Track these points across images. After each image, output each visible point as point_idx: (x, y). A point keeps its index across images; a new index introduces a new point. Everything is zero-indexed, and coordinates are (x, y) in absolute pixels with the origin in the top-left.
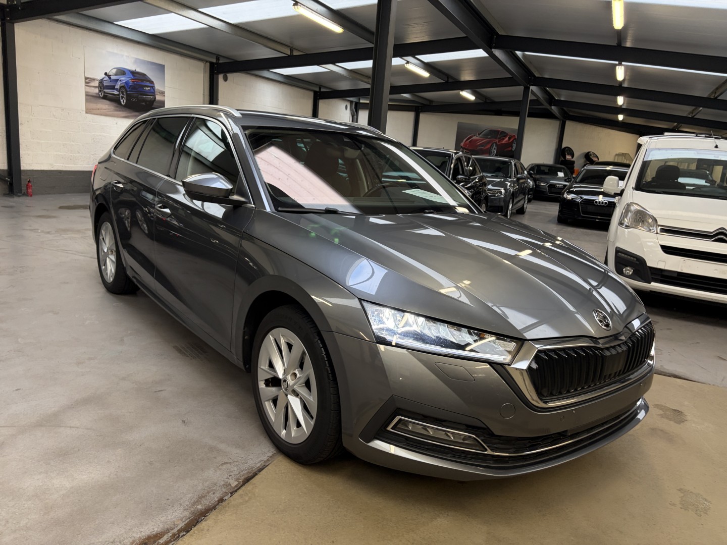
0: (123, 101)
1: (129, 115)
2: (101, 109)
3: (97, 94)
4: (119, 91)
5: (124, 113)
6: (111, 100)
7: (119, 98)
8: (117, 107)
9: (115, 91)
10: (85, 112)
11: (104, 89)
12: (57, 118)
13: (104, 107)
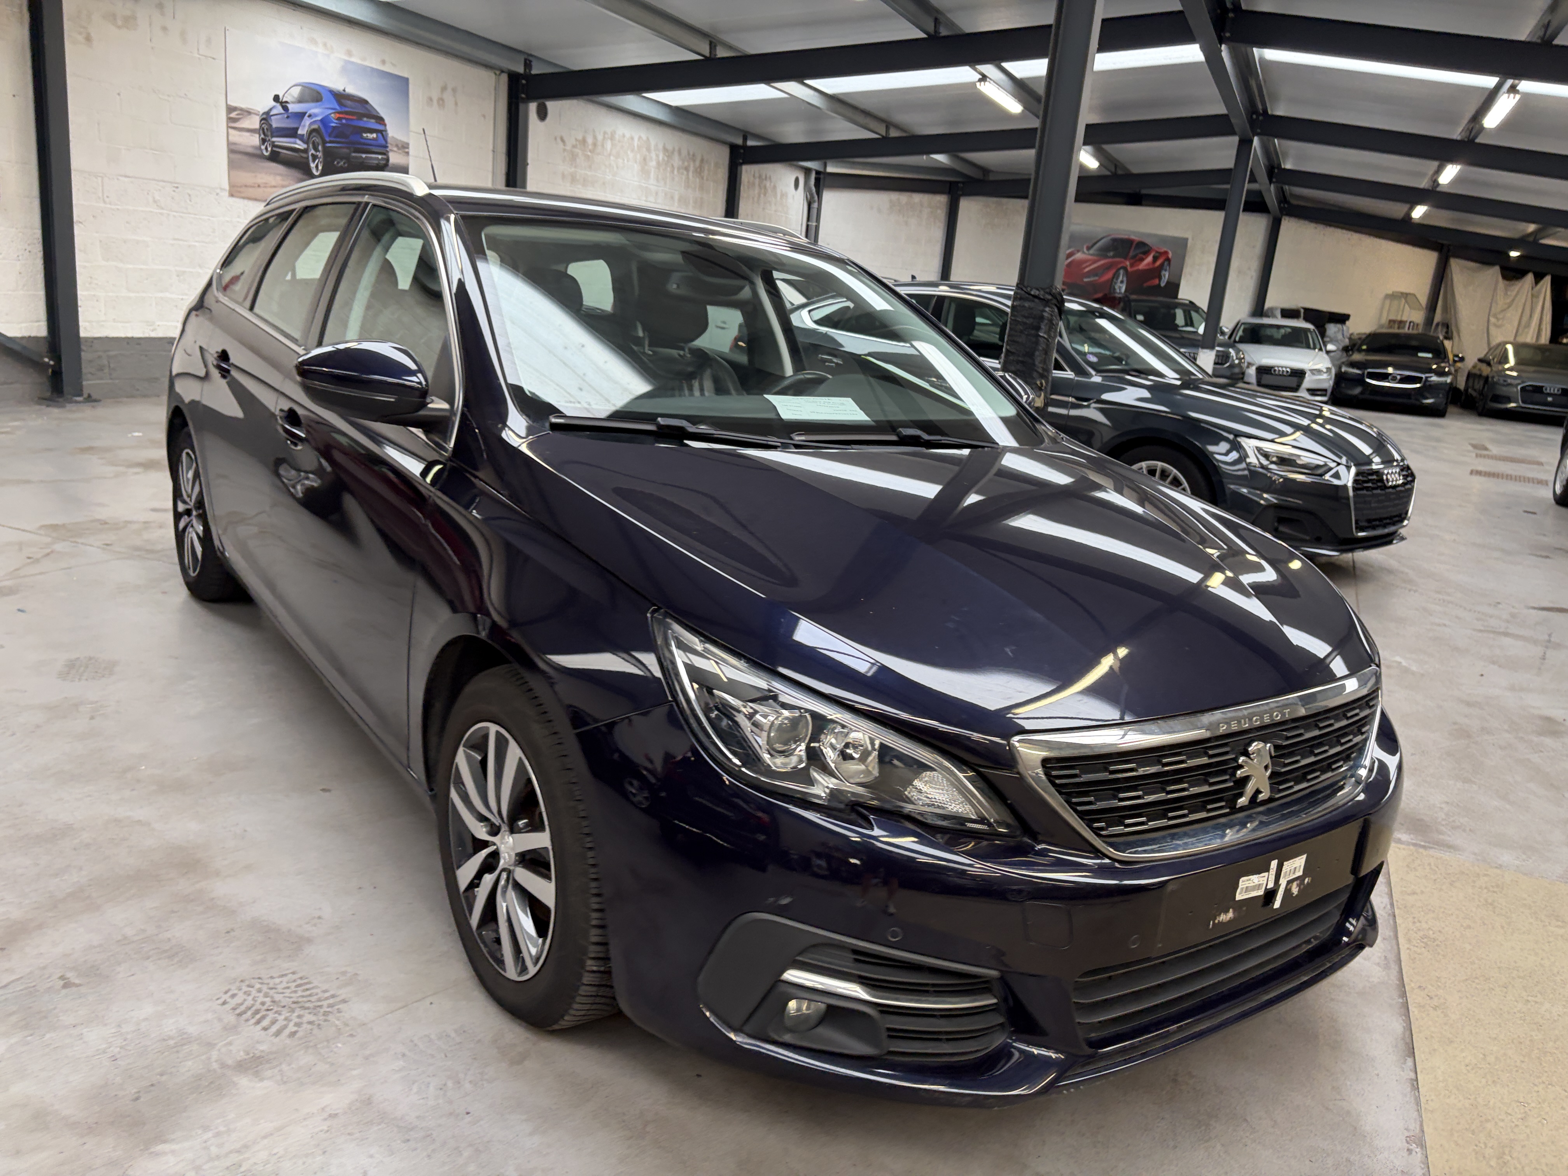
0: (317, 167)
2: (266, 186)
3: (256, 148)
7: (308, 158)
9: (298, 141)
10: (227, 194)
11: (272, 137)
12: (162, 209)
13: (271, 180)
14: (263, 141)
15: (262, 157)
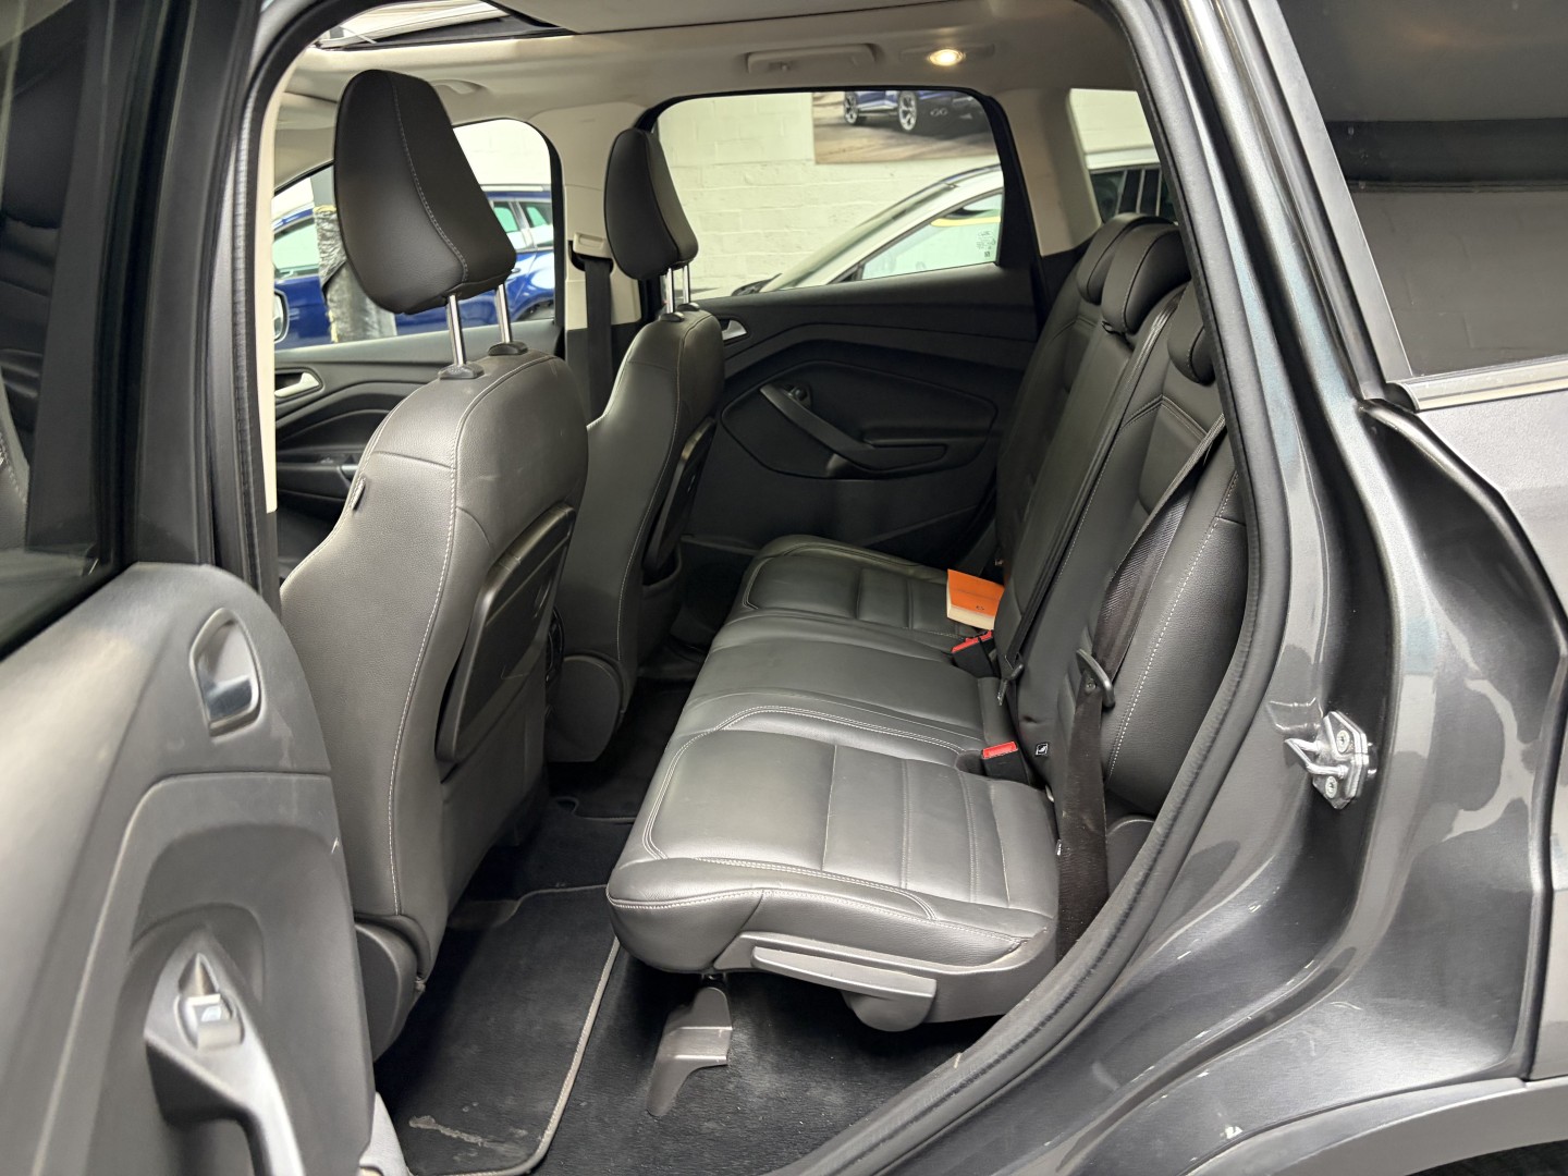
0: (909, 122)
1: (924, 149)
2: (851, 149)
3: (840, 118)
4: (897, 102)
5: (911, 147)
6: (875, 125)
7: (898, 116)
8: (891, 137)
9: (887, 102)
10: (812, 163)
11: (857, 103)
12: (751, 184)
13: (856, 143)
14: (848, 110)
15: (847, 125)
